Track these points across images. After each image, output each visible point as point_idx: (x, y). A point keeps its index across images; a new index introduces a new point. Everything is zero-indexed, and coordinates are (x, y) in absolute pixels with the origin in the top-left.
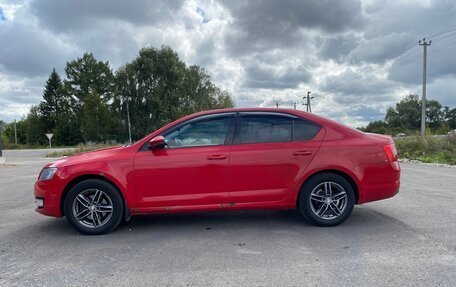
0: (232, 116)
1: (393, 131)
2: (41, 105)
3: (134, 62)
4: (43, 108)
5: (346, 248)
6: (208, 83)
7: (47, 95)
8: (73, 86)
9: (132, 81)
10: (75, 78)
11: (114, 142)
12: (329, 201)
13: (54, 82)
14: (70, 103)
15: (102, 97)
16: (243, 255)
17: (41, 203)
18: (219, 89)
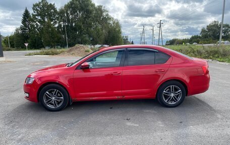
0: (124, 51)
1: (204, 40)
2: (21, 27)
3: (68, 3)
4: (21, 28)
5: (181, 122)
6: (107, 15)
7: (24, 22)
8: (37, 17)
9: (67, 14)
10: (38, 13)
11: (59, 47)
12: (172, 95)
13: (26, 14)
14: (35, 26)
15: (52, 23)
16: (129, 126)
17: (27, 95)
18: (113, 18)
